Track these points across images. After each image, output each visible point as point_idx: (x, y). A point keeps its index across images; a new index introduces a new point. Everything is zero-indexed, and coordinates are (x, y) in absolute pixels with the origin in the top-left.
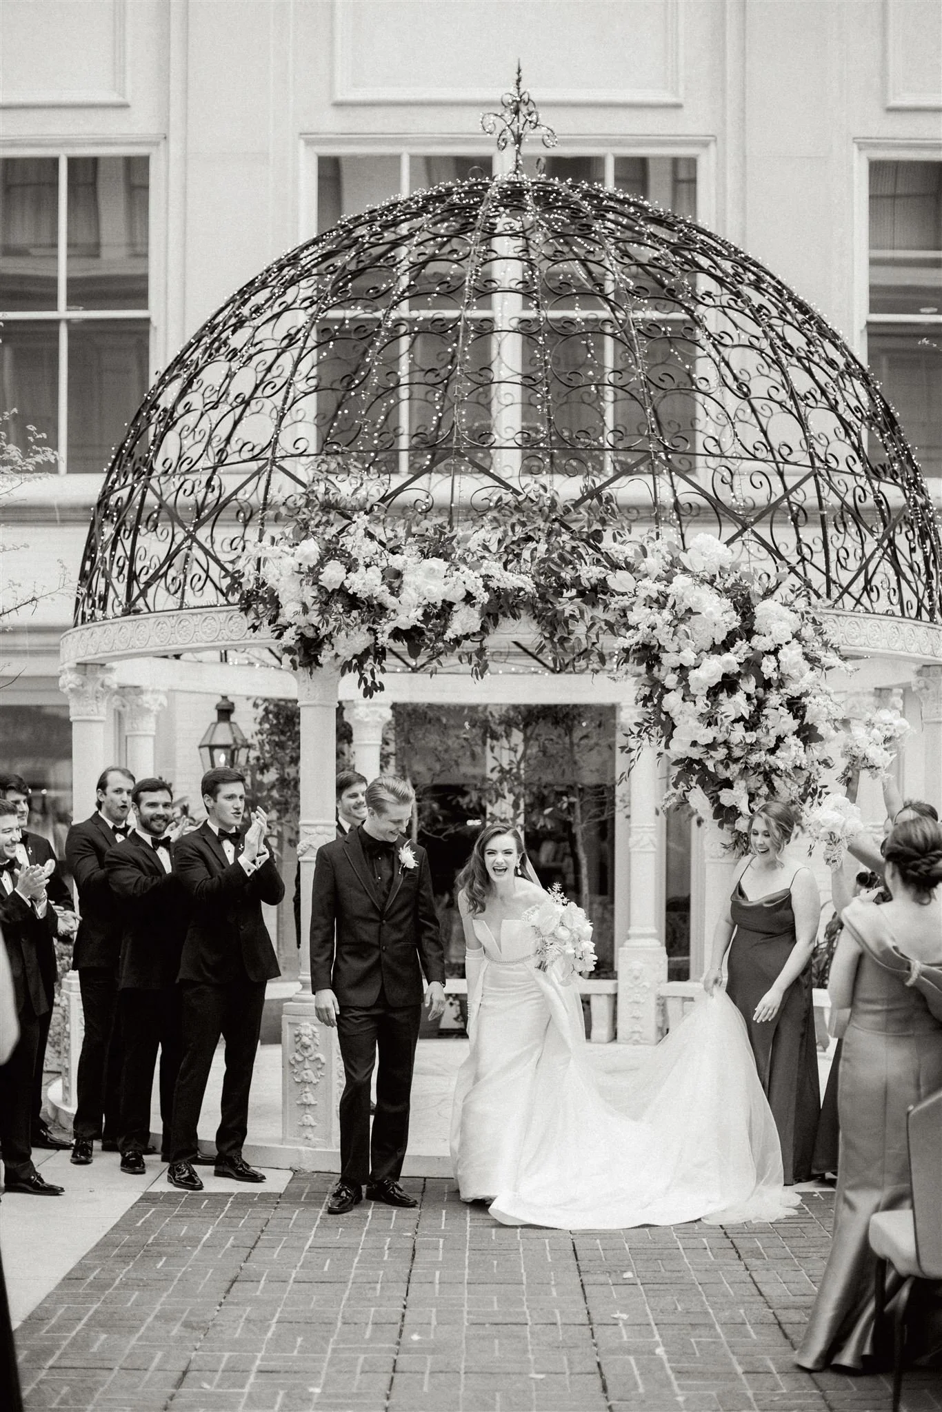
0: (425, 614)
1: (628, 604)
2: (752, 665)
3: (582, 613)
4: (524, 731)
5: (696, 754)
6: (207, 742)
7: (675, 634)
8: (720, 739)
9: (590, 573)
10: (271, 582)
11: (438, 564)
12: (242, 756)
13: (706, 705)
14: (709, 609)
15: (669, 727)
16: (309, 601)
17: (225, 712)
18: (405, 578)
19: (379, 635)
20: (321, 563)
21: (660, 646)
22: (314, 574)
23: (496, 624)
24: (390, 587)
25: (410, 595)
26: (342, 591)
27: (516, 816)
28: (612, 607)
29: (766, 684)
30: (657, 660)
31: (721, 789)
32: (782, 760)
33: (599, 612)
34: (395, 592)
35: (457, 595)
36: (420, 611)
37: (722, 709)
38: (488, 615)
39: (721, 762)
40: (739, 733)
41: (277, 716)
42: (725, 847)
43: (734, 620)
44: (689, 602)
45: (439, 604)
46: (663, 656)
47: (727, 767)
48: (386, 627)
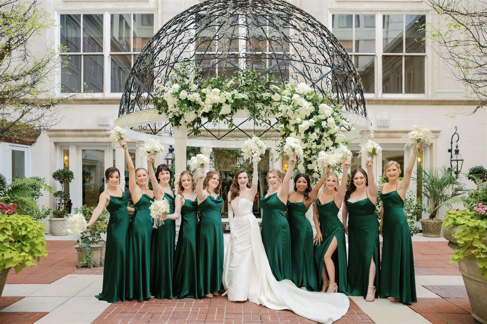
0: (213, 107)
1: (278, 105)
2: (318, 124)
3: (263, 108)
6: (166, 158)
7: (294, 113)
8: (309, 148)
9: (266, 95)
10: (166, 99)
11: (217, 90)
13: (304, 136)
14: (305, 105)
16: (176, 103)
17: (171, 150)
18: (207, 96)
19: (198, 114)
20: (180, 91)
21: (289, 117)
22: (177, 94)
23: (236, 111)
24: (202, 98)
25: (208, 101)
26: (186, 100)
28: (273, 105)
29: (323, 130)
30: (288, 122)
31: (308, 164)
33: (269, 108)
34: (203, 100)
35: (223, 101)
36: (211, 106)
37: (309, 137)
38: (234, 108)
39: (309, 155)
40: (314, 146)
43: (312, 109)
44: (298, 103)
45: (218, 104)
46: (290, 121)
47: (310, 157)
48: (201, 112)
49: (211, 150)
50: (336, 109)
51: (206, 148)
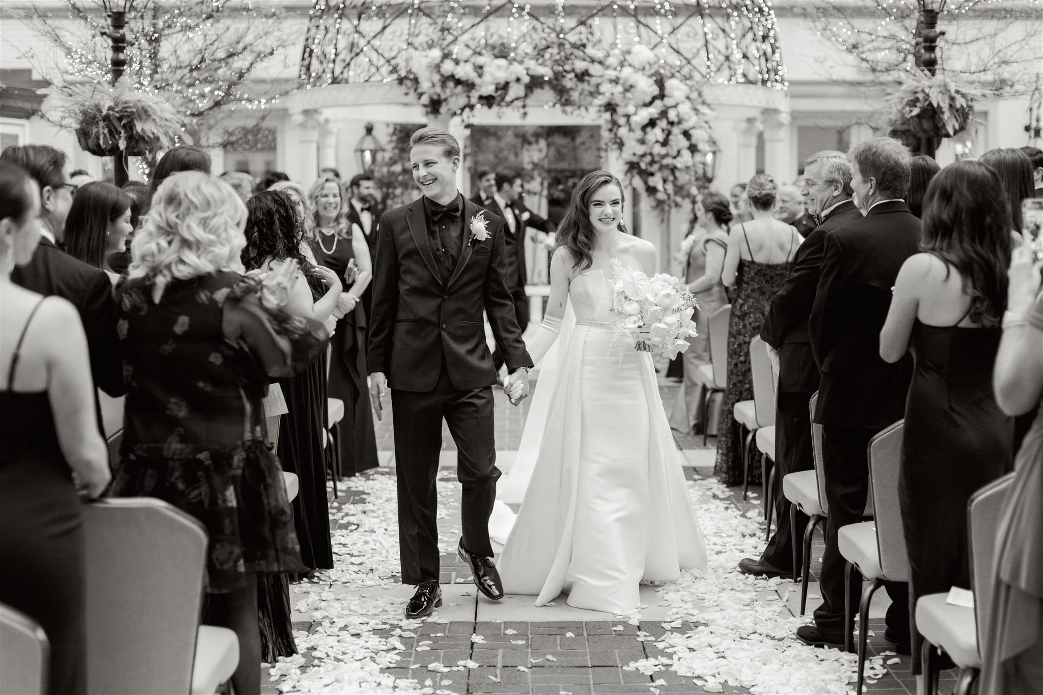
0: (496, 88)
2: (664, 114)
4: (546, 139)
5: (635, 159)
6: (359, 148)
7: (624, 98)
9: (580, 66)
10: (414, 70)
11: (502, 62)
12: (379, 156)
14: (641, 85)
15: (621, 145)
16: (436, 81)
17: (369, 130)
18: (485, 69)
19: (471, 98)
21: (616, 104)
22: (438, 67)
24: (477, 73)
25: (488, 78)
26: (452, 77)
27: (542, 190)
31: (648, 177)
32: (679, 163)
33: (585, 86)
34: (480, 76)
35: (512, 78)
40: (658, 150)
41: (401, 132)
42: (652, 209)
43: (655, 91)
44: (631, 81)
46: (618, 109)
48: (475, 95)
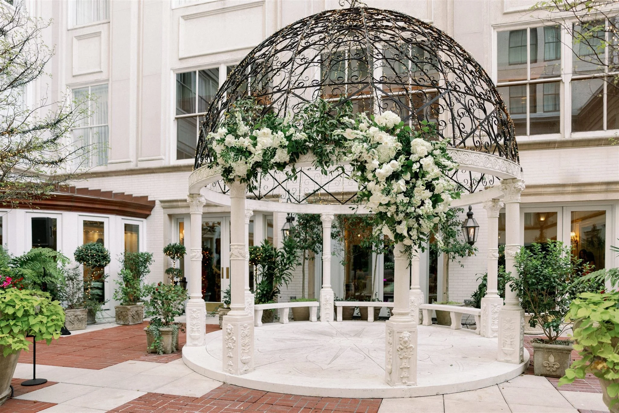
1: (352, 144)
2: (407, 167)
3: (334, 150)
6: (283, 229)
8: (393, 202)
9: (337, 132)
11: (267, 131)
13: (385, 185)
14: (386, 141)
17: (289, 219)
18: (258, 139)
20: (226, 136)
21: (365, 161)
22: (223, 140)
23: (298, 158)
24: (251, 143)
25: (259, 146)
26: (234, 147)
28: (346, 146)
29: (416, 176)
30: (365, 168)
33: (341, 149)
35: (276, 144)
36: (263, 152)
37: (393, 187)
38: (293, 153)
39: (394, 213)
40: (399, 199)
42: (402, 253)
43: (398, 146)
44: (377, 139)
45: (271, 148)
46: (367, 165)
47: (397, 215)
48: (251, 161)
49: (333, 217)
50: (439, 145)
51: (326, 215)
